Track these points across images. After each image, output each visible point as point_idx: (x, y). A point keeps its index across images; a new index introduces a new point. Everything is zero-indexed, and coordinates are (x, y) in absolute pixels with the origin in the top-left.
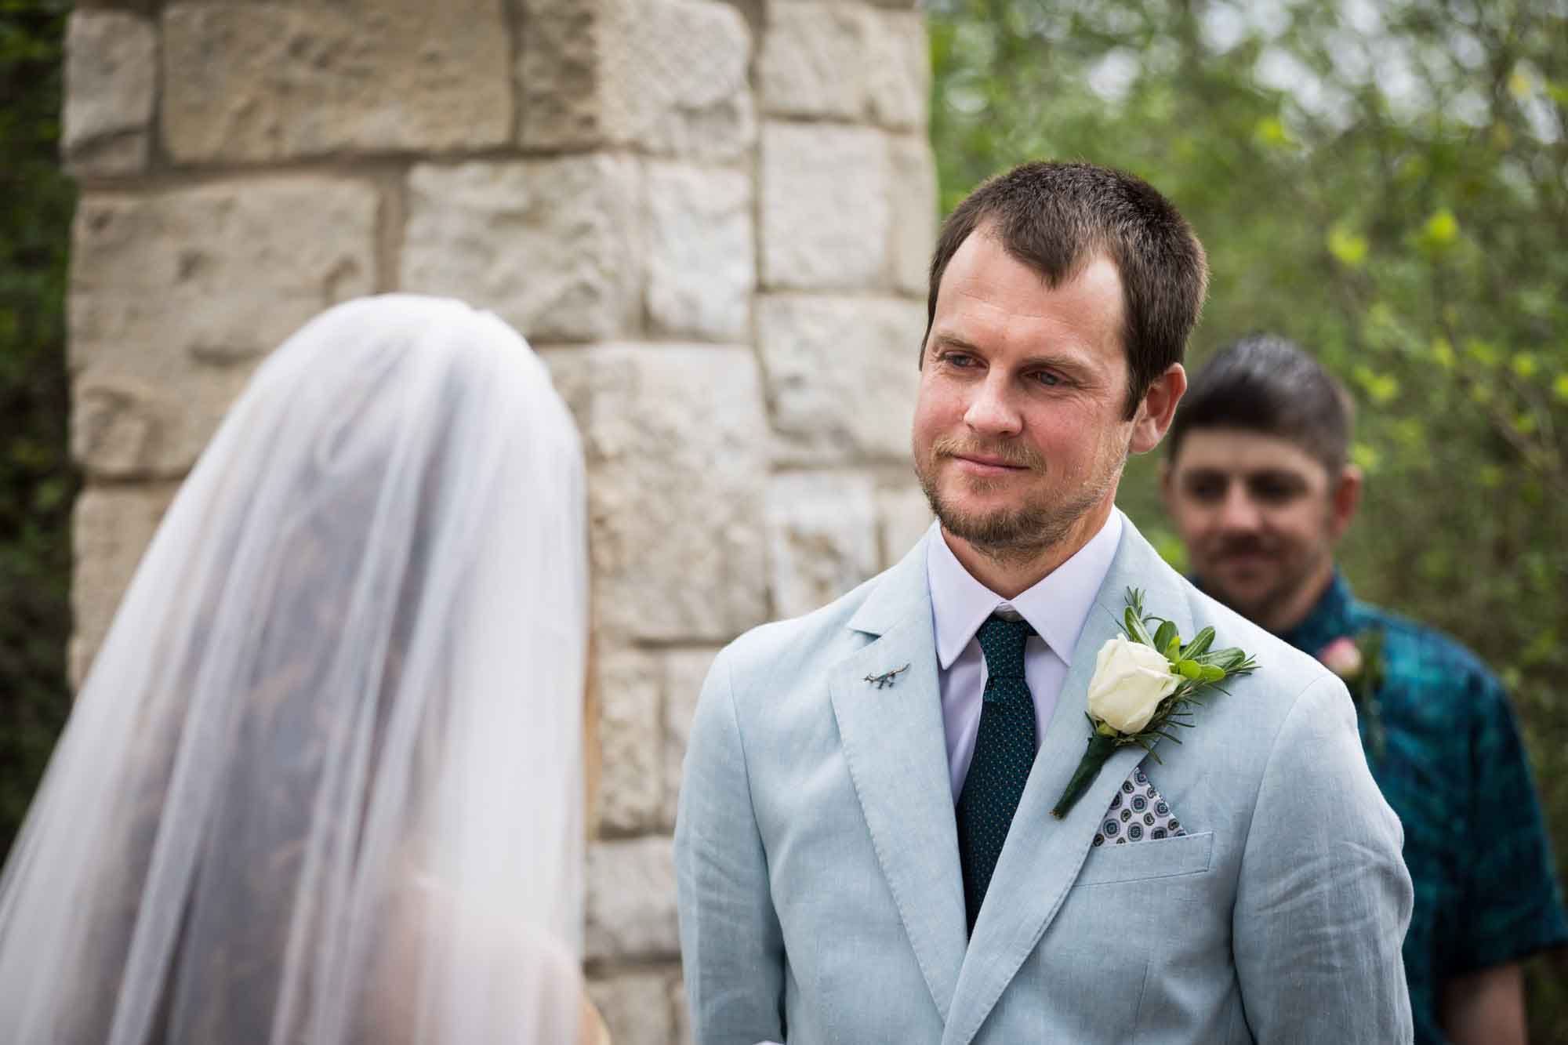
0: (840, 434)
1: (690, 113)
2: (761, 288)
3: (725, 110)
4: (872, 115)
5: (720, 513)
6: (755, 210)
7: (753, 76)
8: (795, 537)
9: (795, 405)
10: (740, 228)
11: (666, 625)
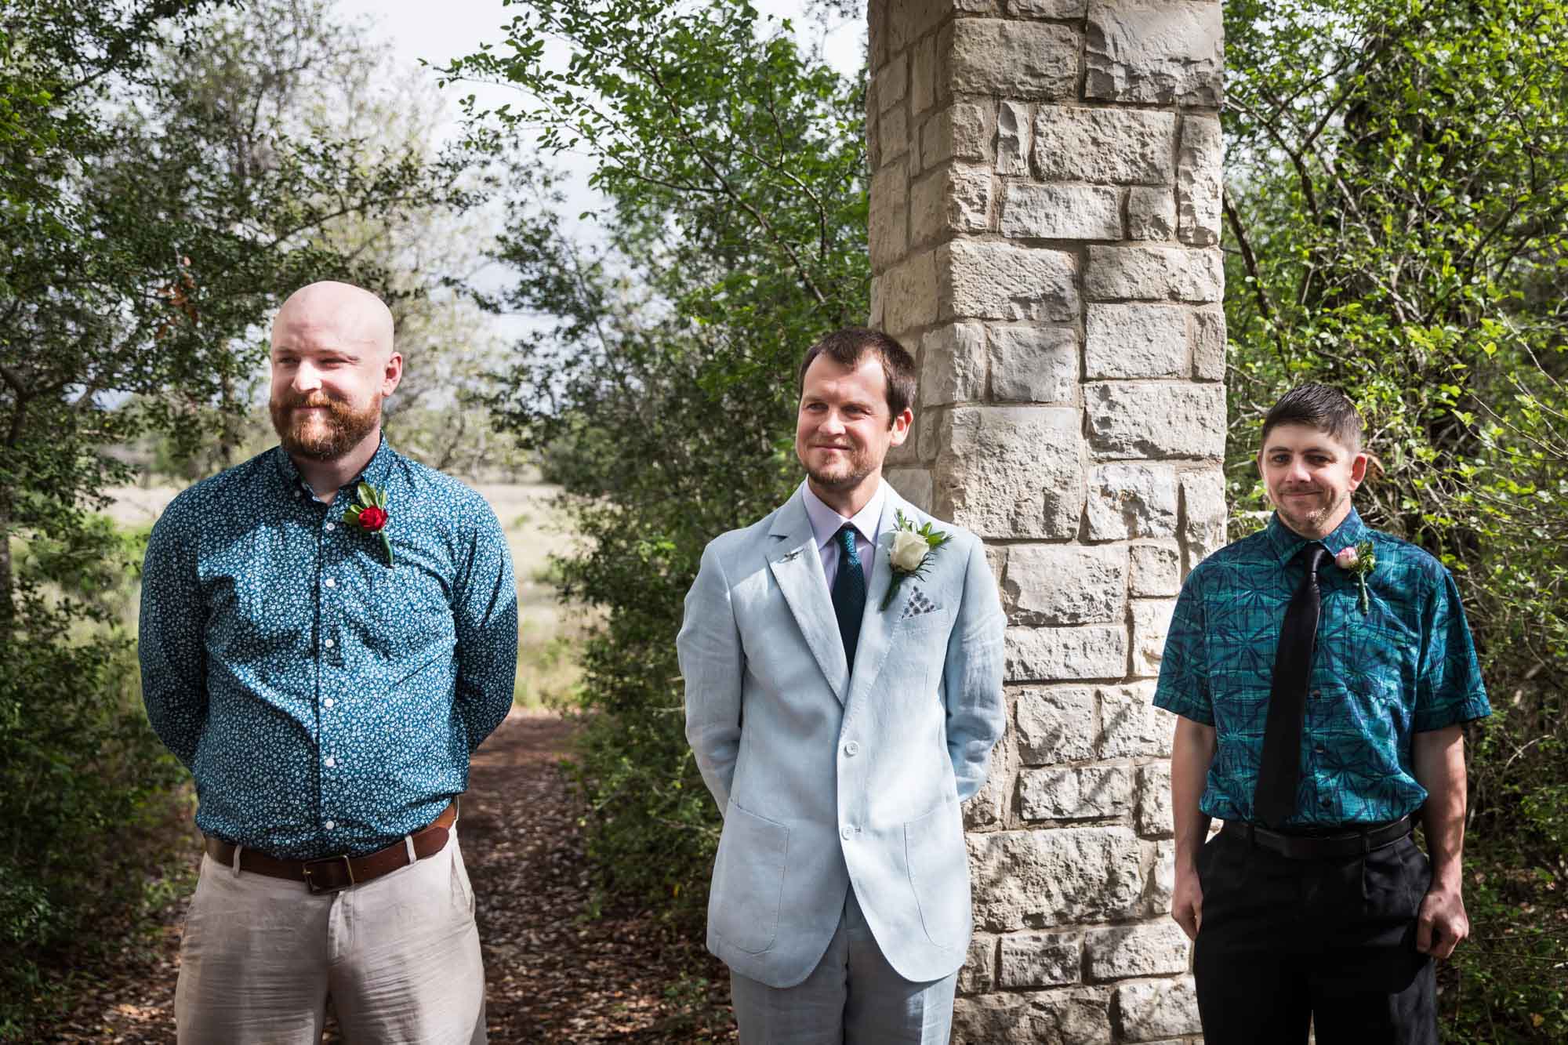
0: (1142, 445)
1: (1025, 303)
2: (1084, 379)
3: (1054, 299)
4: (1174, 296)
7: (1078, 281)
8: (1107, 493)
9: (1107, 432)
11: (1005, 531)
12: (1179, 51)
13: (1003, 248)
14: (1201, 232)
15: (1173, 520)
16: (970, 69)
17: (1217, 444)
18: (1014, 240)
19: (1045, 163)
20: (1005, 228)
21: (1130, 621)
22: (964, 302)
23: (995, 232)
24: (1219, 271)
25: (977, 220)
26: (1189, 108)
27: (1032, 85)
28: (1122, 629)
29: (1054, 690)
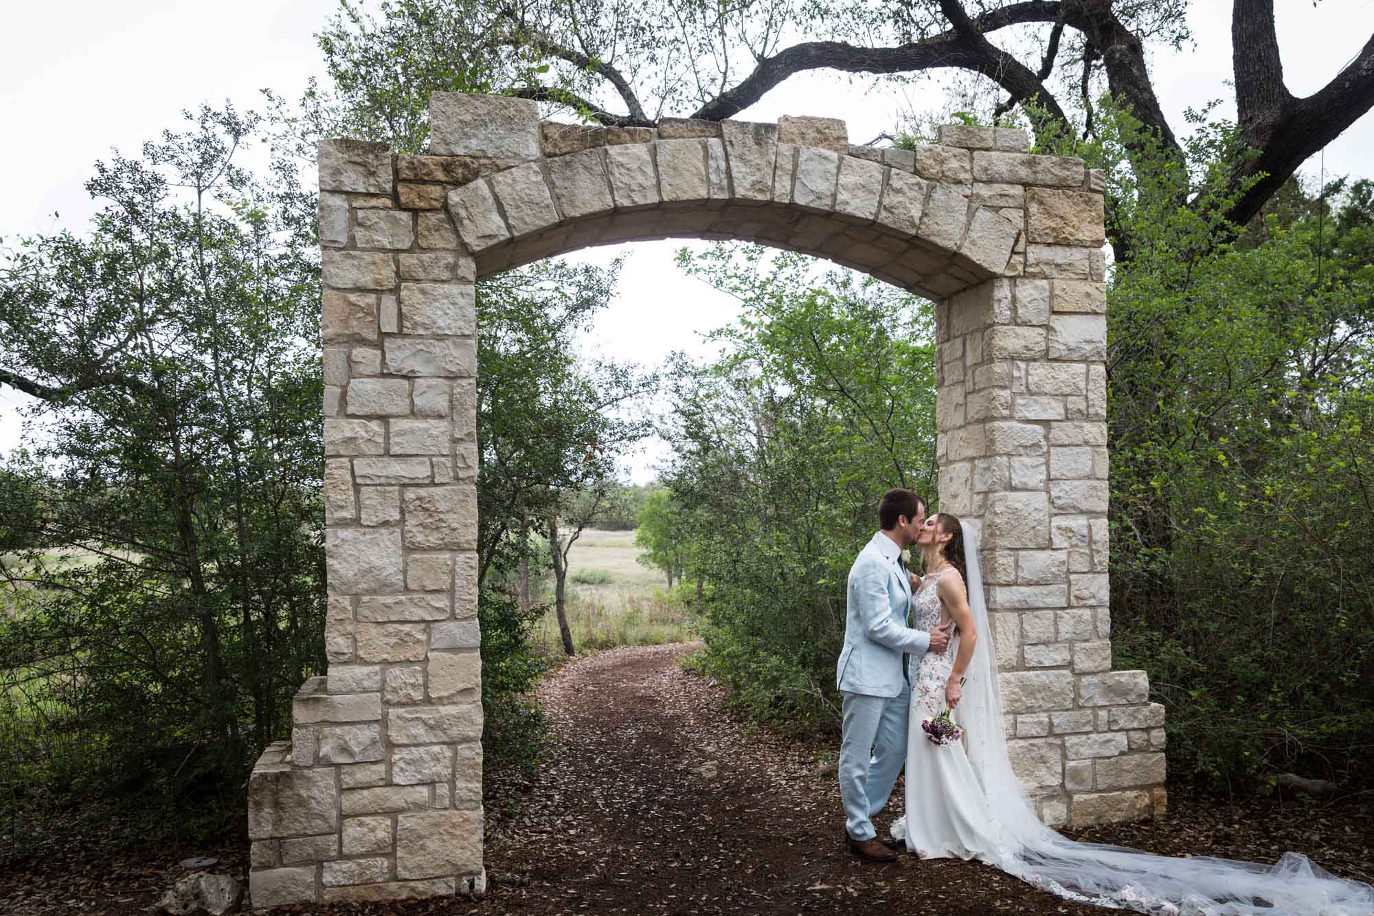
0: (1074, 507)
1: (1025, 447)
2: (1049, 479)
3: (1037, 445)
4: (1087, 443)
5: (1035, 524)
6: (1047, 464)
7: (1046, 438)
8: (1059, 528)
9: (1059, 502)
10: (1043, 468)
11: (1018, 545)
12: (1088, 337)
13: (1014, 424)
14: (1097, 414)
15: (1087, 539)
16: (1001, 348)
17: (1105, 507)
18: (1020, 421)
19: (1032, 387)
20: (1017, 416)
21: (1069, 584)
22: (999, 447)
23: (1011, 418)
24: (1105, 432)
25: (1006, 413)
26: (1093, 362)
27: (1028, 354)
28: (1065, 586)
29: (1038, 613)
